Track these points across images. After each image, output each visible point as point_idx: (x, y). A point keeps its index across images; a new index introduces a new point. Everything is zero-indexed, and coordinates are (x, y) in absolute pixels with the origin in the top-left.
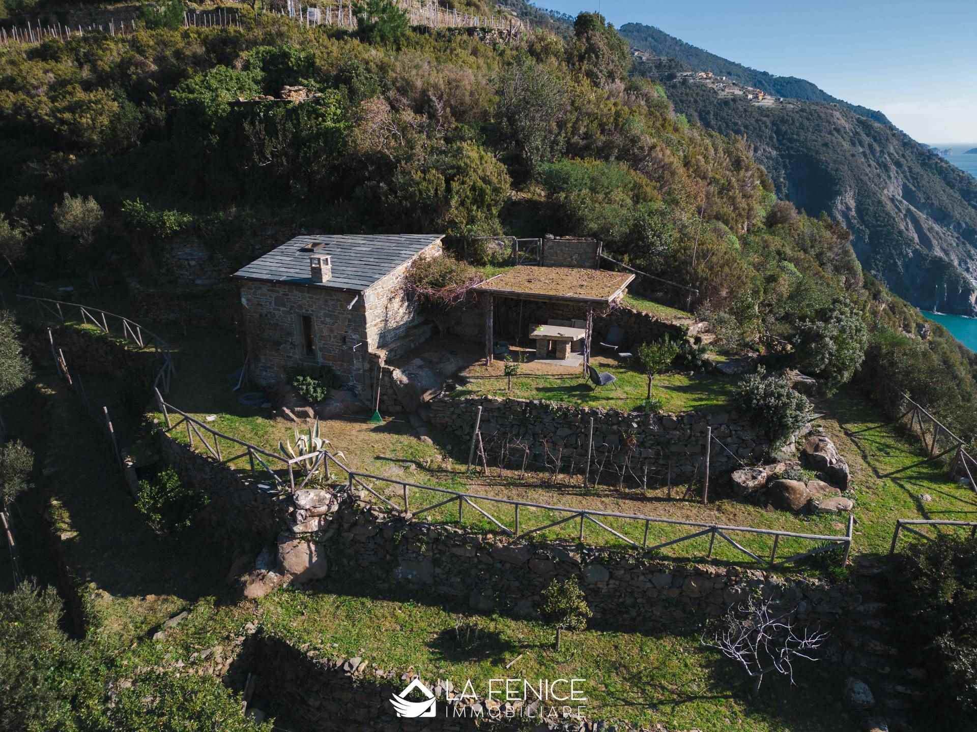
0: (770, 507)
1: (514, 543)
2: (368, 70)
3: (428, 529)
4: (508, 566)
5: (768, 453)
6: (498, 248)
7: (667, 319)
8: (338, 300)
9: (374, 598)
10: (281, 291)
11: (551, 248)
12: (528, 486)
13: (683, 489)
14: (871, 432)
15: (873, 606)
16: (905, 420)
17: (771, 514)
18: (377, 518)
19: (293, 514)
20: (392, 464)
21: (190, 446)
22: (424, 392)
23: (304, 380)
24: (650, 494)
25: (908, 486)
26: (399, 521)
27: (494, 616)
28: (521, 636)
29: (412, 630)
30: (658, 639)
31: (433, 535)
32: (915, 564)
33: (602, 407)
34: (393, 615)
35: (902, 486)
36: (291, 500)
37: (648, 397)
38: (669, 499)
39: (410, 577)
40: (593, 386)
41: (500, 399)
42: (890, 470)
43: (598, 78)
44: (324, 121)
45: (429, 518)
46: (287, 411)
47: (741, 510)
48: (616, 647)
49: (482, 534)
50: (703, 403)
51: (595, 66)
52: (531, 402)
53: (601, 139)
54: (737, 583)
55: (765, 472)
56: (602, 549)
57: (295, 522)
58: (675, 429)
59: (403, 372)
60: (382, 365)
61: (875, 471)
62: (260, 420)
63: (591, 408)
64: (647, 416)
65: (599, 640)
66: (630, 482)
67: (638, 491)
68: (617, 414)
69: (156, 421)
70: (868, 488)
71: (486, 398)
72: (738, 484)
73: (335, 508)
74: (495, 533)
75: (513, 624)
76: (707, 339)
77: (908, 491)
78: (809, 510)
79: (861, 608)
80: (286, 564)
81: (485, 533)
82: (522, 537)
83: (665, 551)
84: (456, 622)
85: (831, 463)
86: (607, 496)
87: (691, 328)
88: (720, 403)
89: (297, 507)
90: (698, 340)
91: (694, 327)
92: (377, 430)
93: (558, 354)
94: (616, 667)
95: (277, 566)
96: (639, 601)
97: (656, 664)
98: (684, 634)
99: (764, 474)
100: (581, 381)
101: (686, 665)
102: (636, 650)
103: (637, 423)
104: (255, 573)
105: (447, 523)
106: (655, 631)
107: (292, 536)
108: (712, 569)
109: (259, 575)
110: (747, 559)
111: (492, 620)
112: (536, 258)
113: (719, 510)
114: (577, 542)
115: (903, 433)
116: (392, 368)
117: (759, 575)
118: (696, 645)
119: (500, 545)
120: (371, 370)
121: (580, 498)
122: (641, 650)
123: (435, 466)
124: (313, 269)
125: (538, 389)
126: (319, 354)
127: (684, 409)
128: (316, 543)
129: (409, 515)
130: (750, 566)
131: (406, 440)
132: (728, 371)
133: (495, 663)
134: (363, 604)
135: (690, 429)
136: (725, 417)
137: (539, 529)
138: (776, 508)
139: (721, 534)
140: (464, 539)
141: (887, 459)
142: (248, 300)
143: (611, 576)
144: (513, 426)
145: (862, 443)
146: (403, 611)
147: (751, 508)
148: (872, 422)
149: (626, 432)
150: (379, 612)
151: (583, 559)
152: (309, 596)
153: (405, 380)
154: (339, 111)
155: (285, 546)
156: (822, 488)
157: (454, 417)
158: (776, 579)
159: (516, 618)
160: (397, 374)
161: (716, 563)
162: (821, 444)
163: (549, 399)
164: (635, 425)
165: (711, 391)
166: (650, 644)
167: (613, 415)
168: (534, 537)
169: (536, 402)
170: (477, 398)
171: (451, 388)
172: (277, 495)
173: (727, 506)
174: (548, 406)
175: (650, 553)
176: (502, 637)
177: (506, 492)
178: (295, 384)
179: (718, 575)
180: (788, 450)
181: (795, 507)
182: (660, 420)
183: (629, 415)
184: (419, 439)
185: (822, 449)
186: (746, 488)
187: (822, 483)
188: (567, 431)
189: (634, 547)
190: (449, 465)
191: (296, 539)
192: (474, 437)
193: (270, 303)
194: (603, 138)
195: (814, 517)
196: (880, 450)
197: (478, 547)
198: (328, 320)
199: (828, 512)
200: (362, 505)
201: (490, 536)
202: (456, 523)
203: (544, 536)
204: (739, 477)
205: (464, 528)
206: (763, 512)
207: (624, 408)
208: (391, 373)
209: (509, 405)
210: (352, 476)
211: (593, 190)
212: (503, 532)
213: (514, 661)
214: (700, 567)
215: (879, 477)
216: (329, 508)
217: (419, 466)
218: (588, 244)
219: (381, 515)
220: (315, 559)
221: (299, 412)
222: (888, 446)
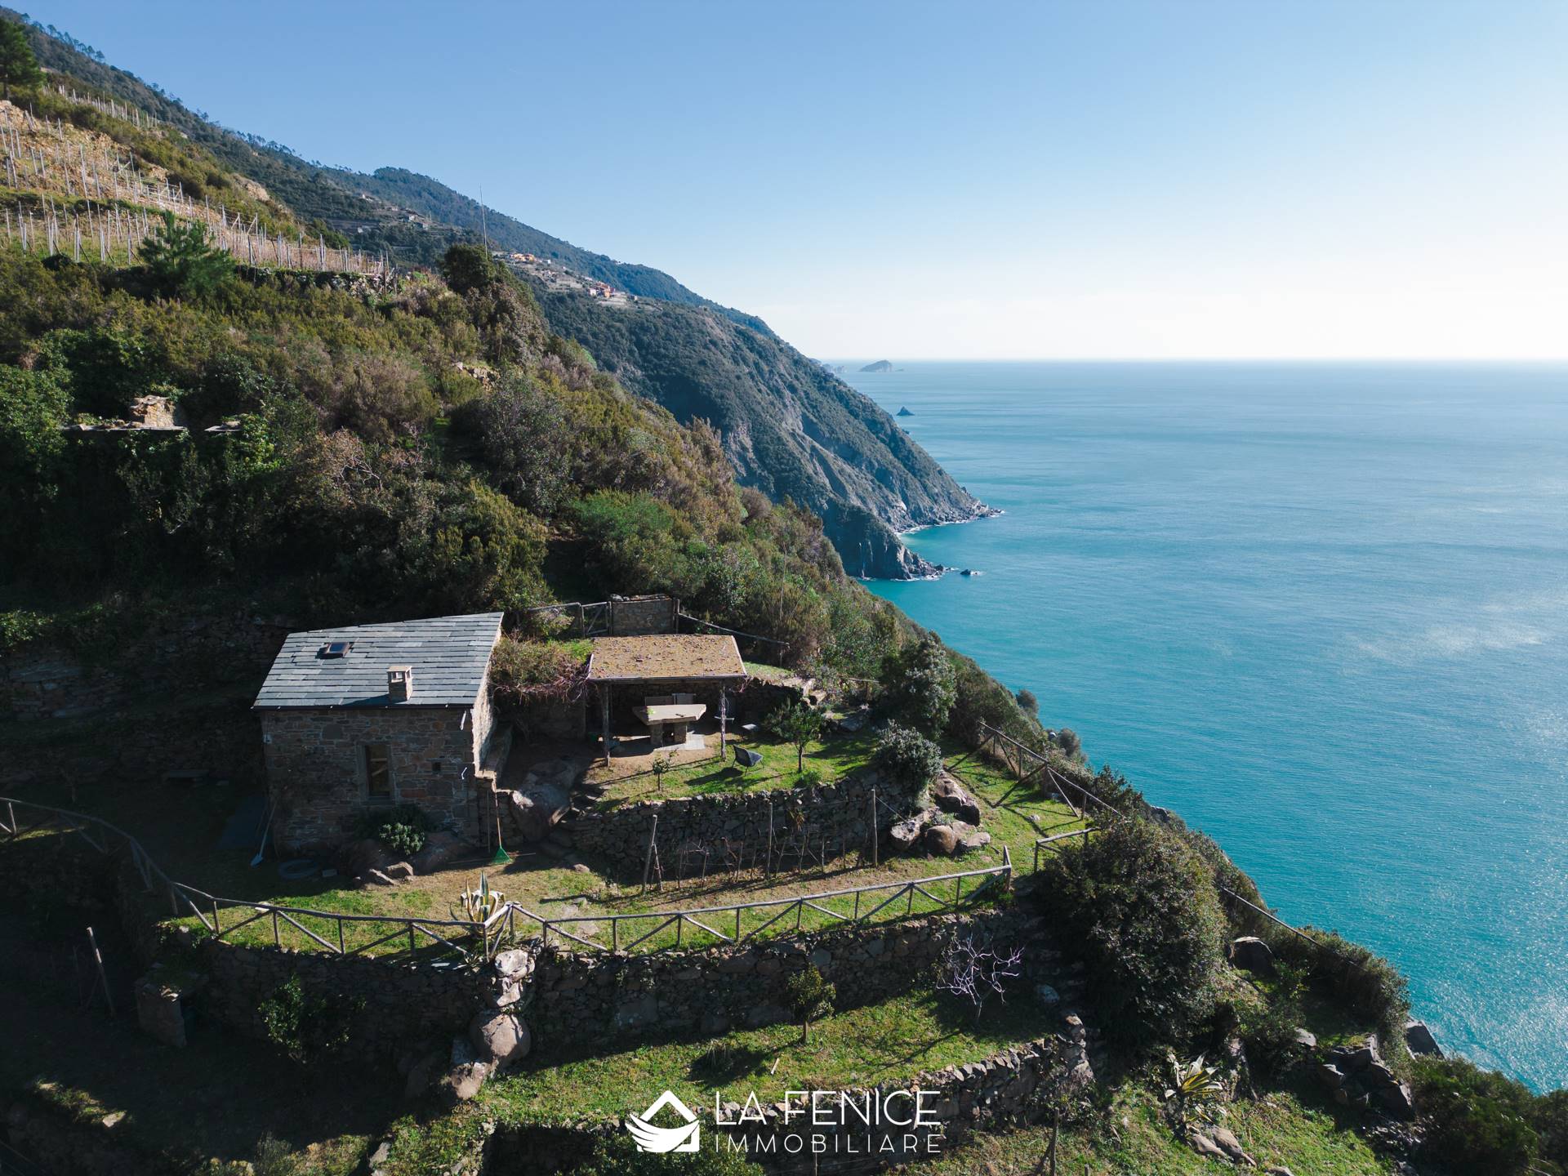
0: (929, 856)
1: (739, 951)
2: (257, 369)
3: (651, 961)
4: (735, 976)
5: (913, 804)
6: (551, 616)
7: (775, 681)
8: (430, 719)
9: (600, 1057)
10: (336, 718)
11: (622, 611)
12: (713, 891)
13: (854, 856)
14: (963, 764)
15: (1035, 921)
16: (985, 746)
17: (933, 862)
18: (587, 964)
19: (499, 985)
20: (562, 904)
21: (277, 946)
22: (553, 813)
23: (394, 828)
24: (827, 870)
25: (1018, 810)
26: (614, 961)
27: (732, 1033)
28: (767, 1043)
29: (662, 1072)
30: (883, 1005)
31: (658, 965)
32: (1060, 875)
33: (765, 789)
34: (634, 1065)
35: (1013, 811)
36: (491, 968)
37: (800, 771)
38: (845, 871)
39: (631, 1021)
40: (739, 767)
41: (659, 803)
42: (998, 799)
43: (519, 346)
44: (253, 461)
45: (645, 950)
46: (379, 874)
47: (909, 864)
48: (853, 1024)
49: (705, 950)
50: (850, 766)
51: (512, 329)
52: (694, 799)
53: (606, 459)
54: (938, 931)
55: (917, 822)
56: (821, 933)
57: (500, 993)
58: (835, 798)
59: (523, 794)
60: (494, 789)
61: (989, 804)
62: (341, 894)
63: (755, 793)
64: (809, 790)
65: (835, 1024)
66: (809, 862)
67: (814, 869)
68: (781, 794)
69: (185, 930)
70: (991, 819)
71: (643, 804)
72: (900, 840)
73: (532, 967)
74: (718, 946)
75: (751, 1034)
76: (820, 696)
77: (1021, 815)
78: (960, 850)
79: (1027, 926)
80: (494, 1048)
81: (708, 948)
82: (743, 942)
83: (873, 919)
84: (697, 1051)
85: (963, 802)
86: (790, 882)
87: (804, 688)
88: (863, 763)
89: (498, 974)
90: (813, 700)
91: (807, 687)
92: (509, 870)
93: (676, 739)
94: (862, 1040)
95: (485, 1054)
96: (859, 974)
97: (892, 1027)
98: (900, 994)
99: (917, 826)
100: (723, 765)
101: (915, 1020)
102: (870, 1022)
103: (801, 799)
104: (457, 1070)
105: (665, 949)
106: (878, 999)
107: (497, 1011)
108: (916, 924)
109: (462, 1071)
110: (938, 907)
111: (731, 1038)
112: (605, 626)
113: (891, 869)
114: (796, 932)
115: (988, 760)
116: (508, 791)
117: (952, 918)
118: (914, 1000)
119: (726, 957)
120: (478, 799)
121: (768, 891)
122: (874, 1019)
123: (603, 896)
124: (391, 685)
125: (691, 783)
126: (397, 791)
127: (838, 776)
128: (517, 1014)
129: (623, 953)
130: (942, 912)
131: (560, 874)
132: (853, 728)
133: (759, 1074)
134: (592, 1065)
135: (848, 794)
136: (874, 777)
137: (758, 931)
138: (935, 856)
139: (919, 890)
140: (689, 959)
141: (989, 789)
142: (274, 736)
143: (833, 957)
144: (675, 829)
145: (963, 776)
146: (641, 1058)
147: (914, 861)
148: (960, 753)
149: (793, 811)
150: (613, 1066)
151: (808, 947)
152: (525, 1077)
153: (529, 802)
154: (271, 446)
155: (489, 1026)
156: (963, 828)
157: (605, 834)
158: (965, 918)
159: (752, 1029)
160: (518, 797)
161: (917, 917)
162: (949, 787)
163: (711, 792)
164: (800, 802)
165: (849, 753)
166: (879, 1013)
167: (778, 796)
168: (756, 940)
169: (700, 798)
170: (632, 807)
171: (583, 803)
172: (469, 968)
173: (896, 863)
174: (714, 799)
175: (862, 924)
176: (752, 1049)
177: (696, 903)
178: (384, 835)
179: (922, 928)
180: (925, 799)
181: (948, 850)
182: (821, 791)
183: (793, 792)
184: (574, 869)
185: (952, 791)
186: (907, 842)
187: (962, 823)
188: (735, 823)
189: (847, 923)
190: (615, 890)
191: (500, 1013)
192: (650, 851)
193: (317, 736)
194: (608, 459)
195: (966, 856)
196: (980, 780)
197: (707, 965)
198: (413, 746)
199: (974, 848)
200: (565, 955)
201: (714, 950)
202: (675, 947)
203: (763, 936)
204: (898, 832)
205: (685, 950)
206: (926, 862)
207: (786, 785)
208: (510, 797)
209: (669, 805)
210: (546, 925)
211: (641, 534)
212: (725, 943)
213: (775, 1066)
214: (906, 924)
215: (994, 807)
216: (528, 969)
217: (590, 899)
218: (663, 603)
219: (591, 961)
220: (521, 1034)
221: (393, 871)
222: (984, 775)
